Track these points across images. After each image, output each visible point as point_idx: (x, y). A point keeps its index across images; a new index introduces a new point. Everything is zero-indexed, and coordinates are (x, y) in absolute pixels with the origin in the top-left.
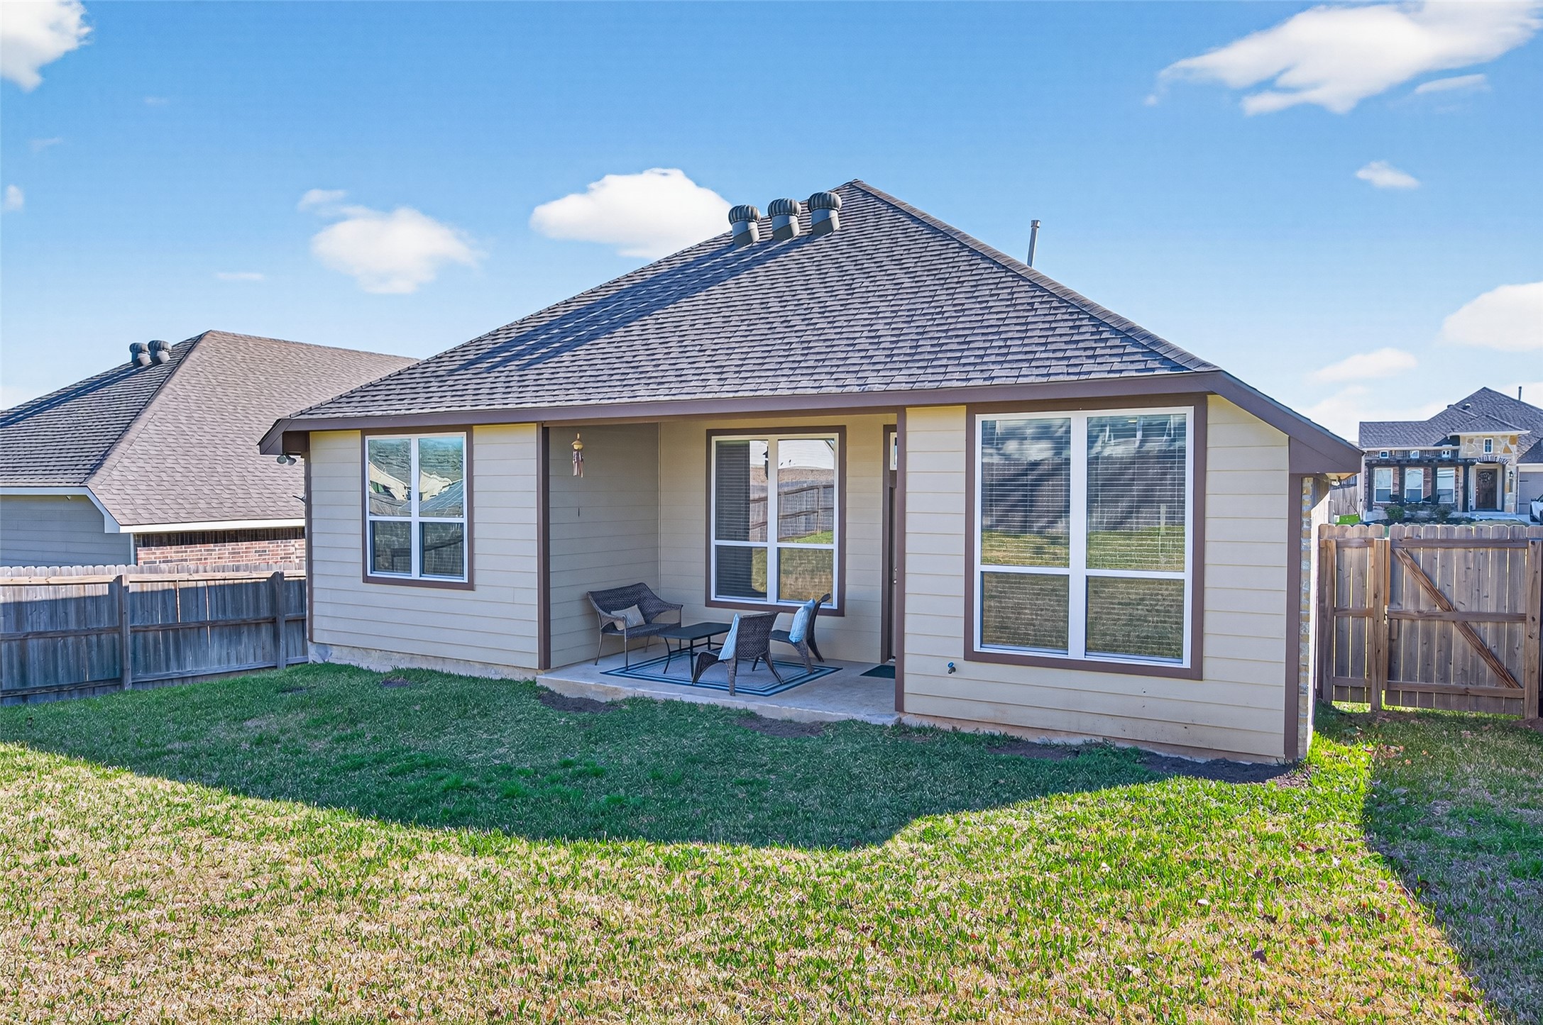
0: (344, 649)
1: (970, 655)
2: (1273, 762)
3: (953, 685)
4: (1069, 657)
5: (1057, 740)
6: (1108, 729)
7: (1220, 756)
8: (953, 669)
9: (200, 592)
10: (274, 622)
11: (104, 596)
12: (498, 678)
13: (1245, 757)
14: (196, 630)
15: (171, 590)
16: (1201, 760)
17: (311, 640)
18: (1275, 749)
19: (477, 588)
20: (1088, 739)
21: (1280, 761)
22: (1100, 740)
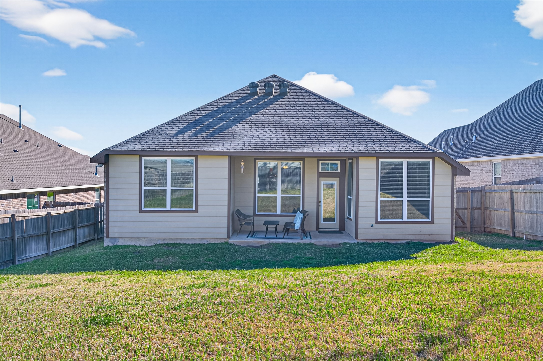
0: (126, 239)
1: (377, 222)
2: (448, 241)
3: (372, 230)
4: (403, 220)
5: (399, 242)
6: (412, 238)
7: (437, 241)
8: (372, 226)
9: (30, 221)
10: (47, 234)
11: (8, 223)
12: (208, 243)
13: (442, 241)
14: (29, 238)
15: (23, 220)
16: (433, 243)
17: (108, 236)
18: (449, 238)
19: (198, 212)
20: (407, 241)
21: (450, 241)
22: (410, 241)
